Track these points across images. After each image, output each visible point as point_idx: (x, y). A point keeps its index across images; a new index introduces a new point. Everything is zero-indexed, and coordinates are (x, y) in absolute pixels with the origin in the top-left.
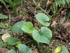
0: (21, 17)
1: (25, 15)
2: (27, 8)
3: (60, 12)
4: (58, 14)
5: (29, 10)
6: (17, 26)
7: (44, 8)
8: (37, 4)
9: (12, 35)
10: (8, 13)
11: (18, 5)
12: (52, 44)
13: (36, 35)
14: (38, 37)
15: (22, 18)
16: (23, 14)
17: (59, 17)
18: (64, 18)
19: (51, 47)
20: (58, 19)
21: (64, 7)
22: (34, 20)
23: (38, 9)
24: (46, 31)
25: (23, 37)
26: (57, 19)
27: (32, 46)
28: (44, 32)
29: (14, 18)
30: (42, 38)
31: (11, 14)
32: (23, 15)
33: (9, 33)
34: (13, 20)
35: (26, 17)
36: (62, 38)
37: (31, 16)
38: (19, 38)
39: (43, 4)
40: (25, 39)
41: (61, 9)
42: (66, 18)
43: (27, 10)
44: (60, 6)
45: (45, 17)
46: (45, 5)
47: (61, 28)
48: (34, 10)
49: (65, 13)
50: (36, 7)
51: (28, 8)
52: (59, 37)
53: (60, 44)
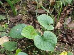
0: (20, 17)
1: (25, 15)
2: (27, 7)
3: (65, 12)
4: (63, 14)
5: (29, 9)
6: (16, 30)
7: (46, 6)
8: (39, 2)
9: (11, 39)
10: (5, 13)
11: (16, 4)
12: (56, 48)
13: (38, 41)
14: (40, 44)
15: (22, 18)
16: (23, 13)
17: (64, 17)
18: (70, 17)
19: (56, 51)
20: (63, 19)
21: (70, 6)
22: (35, 21)
23: (40, 8)
24: (49, 37)
25: (23, 41)
26: (61, 20)
27: (34, 51)
28: (47, 37)
29: (12, 18)
30: (45, 45)
31: (9, 14)
32: (23, 15)
33: (7, 36)
34: (12, 21)
35: (26, 17)
36: (68, 42)
37: (32, 16)
38: (18, 41)
39: (46, 2)
40: (25, 43)
41: (66, 8)
42: (71, 17)
43: (27, 9)
44: (65, 5)
45: (48, 19)
46: (48, 3)
47: (66, 29)
48: (35, 9)
49: (71, 12)
50: (38, 6)
51: (29, 6)
52: (64, 40)
53: (65, 49)
